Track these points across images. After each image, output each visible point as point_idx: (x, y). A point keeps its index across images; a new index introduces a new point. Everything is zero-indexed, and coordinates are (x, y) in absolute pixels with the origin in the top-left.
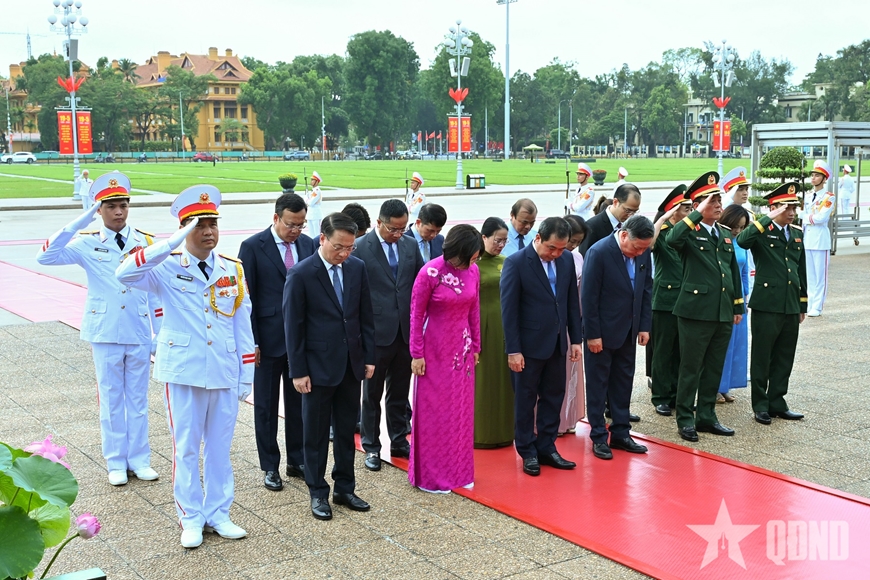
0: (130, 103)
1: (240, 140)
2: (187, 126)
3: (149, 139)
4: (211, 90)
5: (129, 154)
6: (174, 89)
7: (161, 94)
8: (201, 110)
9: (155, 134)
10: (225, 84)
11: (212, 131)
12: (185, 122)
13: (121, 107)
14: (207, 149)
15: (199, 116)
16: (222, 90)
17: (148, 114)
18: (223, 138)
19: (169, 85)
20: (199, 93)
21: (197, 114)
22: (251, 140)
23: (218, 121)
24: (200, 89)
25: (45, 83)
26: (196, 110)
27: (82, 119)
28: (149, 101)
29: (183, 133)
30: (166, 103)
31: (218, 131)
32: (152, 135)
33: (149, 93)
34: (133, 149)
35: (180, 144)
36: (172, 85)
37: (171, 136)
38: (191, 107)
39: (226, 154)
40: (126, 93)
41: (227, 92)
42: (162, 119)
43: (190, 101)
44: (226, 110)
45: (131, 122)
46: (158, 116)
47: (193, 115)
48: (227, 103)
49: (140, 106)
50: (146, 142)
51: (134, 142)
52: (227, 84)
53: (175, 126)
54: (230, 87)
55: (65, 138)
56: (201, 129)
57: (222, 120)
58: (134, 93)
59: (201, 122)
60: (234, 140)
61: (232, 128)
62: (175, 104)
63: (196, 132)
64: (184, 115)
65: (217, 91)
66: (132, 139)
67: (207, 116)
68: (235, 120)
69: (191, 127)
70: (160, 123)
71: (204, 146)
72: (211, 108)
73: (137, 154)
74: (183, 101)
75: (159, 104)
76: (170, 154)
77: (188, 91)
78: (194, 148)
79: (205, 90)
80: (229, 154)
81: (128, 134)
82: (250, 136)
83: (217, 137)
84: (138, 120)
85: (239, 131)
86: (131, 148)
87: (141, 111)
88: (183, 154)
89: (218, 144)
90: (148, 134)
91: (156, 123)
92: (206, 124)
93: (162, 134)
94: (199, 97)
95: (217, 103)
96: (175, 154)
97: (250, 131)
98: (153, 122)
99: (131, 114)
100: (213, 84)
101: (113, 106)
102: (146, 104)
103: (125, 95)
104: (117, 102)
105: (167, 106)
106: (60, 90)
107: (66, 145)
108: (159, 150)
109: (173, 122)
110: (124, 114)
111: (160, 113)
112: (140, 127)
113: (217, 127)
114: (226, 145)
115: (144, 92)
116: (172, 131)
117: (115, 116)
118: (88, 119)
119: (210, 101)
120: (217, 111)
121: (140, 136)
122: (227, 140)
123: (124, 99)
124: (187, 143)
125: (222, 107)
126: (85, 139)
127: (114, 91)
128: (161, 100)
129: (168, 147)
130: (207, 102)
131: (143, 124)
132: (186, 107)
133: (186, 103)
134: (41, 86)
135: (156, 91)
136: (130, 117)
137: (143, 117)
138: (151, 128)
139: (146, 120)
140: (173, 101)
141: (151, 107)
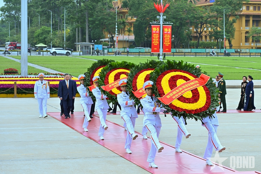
0: (192, 17)
2: (227, 32)
3: (202, 40)
4: (244, 8)
5: (188, 50)
6: (220, 7)
7: (212, 11)
8: (237, 21)
9: (206, 37)
10: (253, 4)
11: (244, 35)
12: (226, 29)
13: (186, 19)
14: (240, 47)
15: (235, 25)
16: (251, 8)
17: (202, 24)
18: (251, 40)
19: (217, 4)
20: (236, 10)
21: (234, 24)
23: (247, 29)
24: (237, 7)
25: (139, 4)
26: (234, 21)
27: (166, 30)
28: (204, 15)
29: (225, 37)
30: (215, 16)
31: (247, 35)
32: (204, 37)
33: (204, 10)
34: (191, 46)
35: (222, 43)
36: (219, 5)
37: (216, 38)
38: (231, 19)
39: (252, 51)
40: (190, 10)
41: (255, 9)
42: (212, 28)
43: (230, 15)
44: (253, 21)
45: (191, 28)
46: (209, 25)
47: (231, 24)
48: (254, 16)
49: (198, 18)
50: (200, 42)
51: (192, 42)
52: (255, 4)
53: (220, 32)
54: (257, 6)
55: (155, 42)
56: (236, 34)
57: (250, 27)
58: (194, 10)
59: (237, 29)
60: (258, 41)
61: (257, 33)
62: (220, 17)
63: (233, 36)
64: (226, 24)
65: (248, 8)
66: (191, 40)
67: (241, 25)
68: (259, 28)
69: (230, 32)
70: (210, 29)
71: (238, 45)
72: (244, 19)
73: (194, 50)
74: (225, 15)
75: (210, 17)
76: (215, 50)
77: (229, 8)
78: (231, 46)
79: (240, 8)
80: (254, 51)
81: (189, 36)
83: (247, 39)
84: (196, 27)
86: (190, 46)
87: (199, 22)
88: (223, 50)
89: (247, 44)
90: (201, 37)
91: (208, 29)
92: (240, 31)
93: (210, 37)
94: (236, 13)
95: (247, 16)
96: (219, 50)
98: (205, 29)
99: (191, 24)
100: (246, 4)
101: (181, 19)
102: (202, 17)
103: (188, 11)
104: (184, 16)
105: (215, 19)
106: (148, 8)
107: (155, 47)
108: (208, 48)
109: (218, 29)
110: (187, 23)
111: (210, 23)
112: (197, 32)
113: (247, 32)
114: (252, 45)
115: (201, 9)
116: (217, 35)
117: (181, 25)
118: (170, 30)
119: (243, 15)
120: (247, 22)
121: (196, 38)
122: (253, 41)
123: (188, 14)
124: (227, 43)
125: (251, 19)
126: (168, 43)
127: (182, 8)
128: (211, 14)
129: (214, 46)
130: (241, 16)
131: (199, 30)
132: (227, 19)
133: (227, 16)
134: (137, 6)
135: (208, 9)
136: (191, 26)
137: (199, 26)
138: (204, 33)
139: (201, 28)
140: (220, 15)
141: (205, 19)
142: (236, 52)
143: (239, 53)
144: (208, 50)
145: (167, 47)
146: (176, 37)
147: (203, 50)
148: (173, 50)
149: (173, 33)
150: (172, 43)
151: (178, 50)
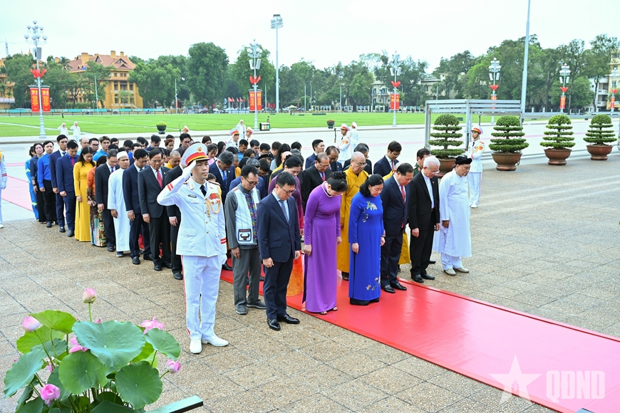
0: (67, 82)
1: (129, 102)
2: (99, 94)
4: (112, 74)
6: (91, 74)
7: (85, 77)
8: (107, 86)
9: (81, 99)
10: (120, 71)
11: (114, 97)
12: (98, 92)
13: (61, 84)
14: (111, 107)
15: (106, 89)
16: (119, 75)
17: (76, 88)
18: (120, 101)
19: (88, 71)
20: (106, 76)
21: (105, 88)
22: (135, 102)
23: (116, 92)
24: (106, 74)
25: (17, 70)
26: (104, 86)
27: (44, 92)
28: (77, 81)
29: (97, 99)
30: (87, 82)
31: (116, 97)
32: (79, 99)
33: (77, 76)
34: (68, 107)
35: (95, 104)
36: (91, 72)
37: (90, 100)
38: (102, 84)
39: (121, 110)
40: (64, 76)
41: (121, 75)
42: (85, 91)
43: (100, 81)
44: (121, 85)
45: (67, 92)
46: (82, 89)
47: (102, 88)
48: (121, 81)
49: (73, 83)
50: (76, 103)
51: (69, 103)
52: (122, 71)
53: (93, 95)
54: (123, 73)
55: (35, 103)
56: (107, 96)
57: (119, 91)
58: (68, 76)
59: (107, 92)
60: (126, 102)
61: (125, 96)
62: (92, 82)
63: (104, 98)
64: (97, 88)
65: (116, 75)
66: (67, 101)
67: (110, 89)
68: (126, 91)
69: (101, 94)
70: (83, 92)
71: (109, 105)
72: (113, 84)
73: (71, 110)
74: (97, 80)
75: (83, 82)
76: (90, 110)
77: (99, 75)
78: (103, 107)
79: (109, 74)
80: (123, 110)
81: (65, 98)
82: (135, 100)
83: (116, 101)
84: (71, 91)
85: (129, 97)
87: (73, 86)
88: (97, 110)
89: (117, 105)
90: (77, 99)
91: (82, 93)
92: (110, 94)
93: (85, 99)
94: (106, 78)
95: (116, 81)
96: (93, 110)
97: (135, 97)
98: (80, 92)
99: (67, 88)
100: (114, 71)
101: (57, 83)
102: (76, 82)
103: (63, 77)
104: (59, 81)
105: (87, 84)
106: (26, 74)
107: (35, 107)
108: (83, 108)
109: (91, 92)
110: (63, 87)
111: (83, 87)
112: (72, 95)
113: (116, 95)
114: (122, 105)
115: (74, 75)
116: (90, 98)
117: (58, 88)
118: (48, 92)
119: (112, 81)
120: (116, 86)
121: (71, 100)
122: (122, 102)
123: (63, 79)
124: (99, 104)
125: (119, 84)
126: (46, 103)
127: (57, 74)
128: (84, 80)
129: (88, 106)
130: (110, 81)
131: (74, 93)
132: (98, 84)
133: (98, 82)
134: (15, 72)
135: (81, 75)
136: (67, 89)
137: (74, 89)
138: (78, 96)
139: (76, 91)
140: (91, 80)
141: (79, 84)
142: (108, 111)
143: (111, 112)
144: (83, 110)
145: (46, 107)
146: (53, 99)
147: (79, 110)
148: (52, 110)
149: (50, 96)
150: (51, 104)
151: (56, 110)
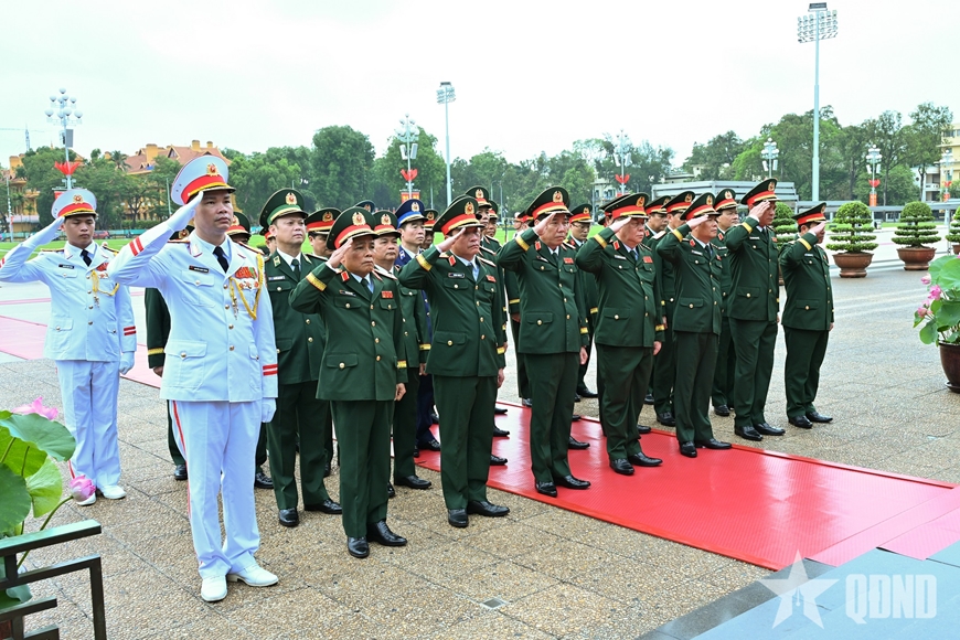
0: (122, 188)
3: (139, 219)
5: (121, 232)
6: (161, 176)
7: (150, 180)
9: (145, 214)
13: (114, 192)
17: (138, 197)
19: (157, 172)
25: (42, 172)
28: (139, 186)
30: (155, 188)
32: (142, 215)
33: (139, 179)
34: (125, 227)
36: (160, 172)
40: (118, 180)
42: (151, 202)
45: (123, 204)
46: (147, 199)
49: (131, 191)
50: (137, 221)
51: (126, 221)
58: (125, 179)
66: (124, 219)
70: (149, 205)
73: (128, 232)
75: (148, 188)
81: (121, 214)
84: (130, 203)
87: (133, 195)
90: (139, 215)
91: (145, 205)
93: (151, 214)
99: (122, 198)
101: (107, 191)
102: (137, 189)
103: (116, 181)
104: (110, 187)
105: (155, 191)
109: (161, 203)
110: (116, 198)
111: (149, 196)
112: (131, 208)
115: (134, 178)
116: (160, 212)
121: (131, 216)
123: (116, 184)
127: (107, 177)
128: (149, 185)
131: (134, 206)
134: (39, 175)
135: (145, 178)
136: (123, 200)
137: (134, 200)
138: (141, 209)
139: (137, 202)
140: (162, 185)
141: (141, 191)
